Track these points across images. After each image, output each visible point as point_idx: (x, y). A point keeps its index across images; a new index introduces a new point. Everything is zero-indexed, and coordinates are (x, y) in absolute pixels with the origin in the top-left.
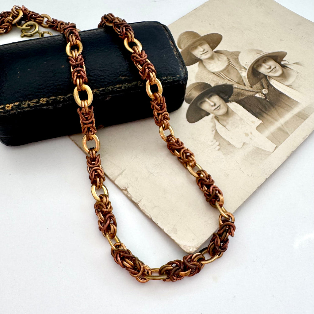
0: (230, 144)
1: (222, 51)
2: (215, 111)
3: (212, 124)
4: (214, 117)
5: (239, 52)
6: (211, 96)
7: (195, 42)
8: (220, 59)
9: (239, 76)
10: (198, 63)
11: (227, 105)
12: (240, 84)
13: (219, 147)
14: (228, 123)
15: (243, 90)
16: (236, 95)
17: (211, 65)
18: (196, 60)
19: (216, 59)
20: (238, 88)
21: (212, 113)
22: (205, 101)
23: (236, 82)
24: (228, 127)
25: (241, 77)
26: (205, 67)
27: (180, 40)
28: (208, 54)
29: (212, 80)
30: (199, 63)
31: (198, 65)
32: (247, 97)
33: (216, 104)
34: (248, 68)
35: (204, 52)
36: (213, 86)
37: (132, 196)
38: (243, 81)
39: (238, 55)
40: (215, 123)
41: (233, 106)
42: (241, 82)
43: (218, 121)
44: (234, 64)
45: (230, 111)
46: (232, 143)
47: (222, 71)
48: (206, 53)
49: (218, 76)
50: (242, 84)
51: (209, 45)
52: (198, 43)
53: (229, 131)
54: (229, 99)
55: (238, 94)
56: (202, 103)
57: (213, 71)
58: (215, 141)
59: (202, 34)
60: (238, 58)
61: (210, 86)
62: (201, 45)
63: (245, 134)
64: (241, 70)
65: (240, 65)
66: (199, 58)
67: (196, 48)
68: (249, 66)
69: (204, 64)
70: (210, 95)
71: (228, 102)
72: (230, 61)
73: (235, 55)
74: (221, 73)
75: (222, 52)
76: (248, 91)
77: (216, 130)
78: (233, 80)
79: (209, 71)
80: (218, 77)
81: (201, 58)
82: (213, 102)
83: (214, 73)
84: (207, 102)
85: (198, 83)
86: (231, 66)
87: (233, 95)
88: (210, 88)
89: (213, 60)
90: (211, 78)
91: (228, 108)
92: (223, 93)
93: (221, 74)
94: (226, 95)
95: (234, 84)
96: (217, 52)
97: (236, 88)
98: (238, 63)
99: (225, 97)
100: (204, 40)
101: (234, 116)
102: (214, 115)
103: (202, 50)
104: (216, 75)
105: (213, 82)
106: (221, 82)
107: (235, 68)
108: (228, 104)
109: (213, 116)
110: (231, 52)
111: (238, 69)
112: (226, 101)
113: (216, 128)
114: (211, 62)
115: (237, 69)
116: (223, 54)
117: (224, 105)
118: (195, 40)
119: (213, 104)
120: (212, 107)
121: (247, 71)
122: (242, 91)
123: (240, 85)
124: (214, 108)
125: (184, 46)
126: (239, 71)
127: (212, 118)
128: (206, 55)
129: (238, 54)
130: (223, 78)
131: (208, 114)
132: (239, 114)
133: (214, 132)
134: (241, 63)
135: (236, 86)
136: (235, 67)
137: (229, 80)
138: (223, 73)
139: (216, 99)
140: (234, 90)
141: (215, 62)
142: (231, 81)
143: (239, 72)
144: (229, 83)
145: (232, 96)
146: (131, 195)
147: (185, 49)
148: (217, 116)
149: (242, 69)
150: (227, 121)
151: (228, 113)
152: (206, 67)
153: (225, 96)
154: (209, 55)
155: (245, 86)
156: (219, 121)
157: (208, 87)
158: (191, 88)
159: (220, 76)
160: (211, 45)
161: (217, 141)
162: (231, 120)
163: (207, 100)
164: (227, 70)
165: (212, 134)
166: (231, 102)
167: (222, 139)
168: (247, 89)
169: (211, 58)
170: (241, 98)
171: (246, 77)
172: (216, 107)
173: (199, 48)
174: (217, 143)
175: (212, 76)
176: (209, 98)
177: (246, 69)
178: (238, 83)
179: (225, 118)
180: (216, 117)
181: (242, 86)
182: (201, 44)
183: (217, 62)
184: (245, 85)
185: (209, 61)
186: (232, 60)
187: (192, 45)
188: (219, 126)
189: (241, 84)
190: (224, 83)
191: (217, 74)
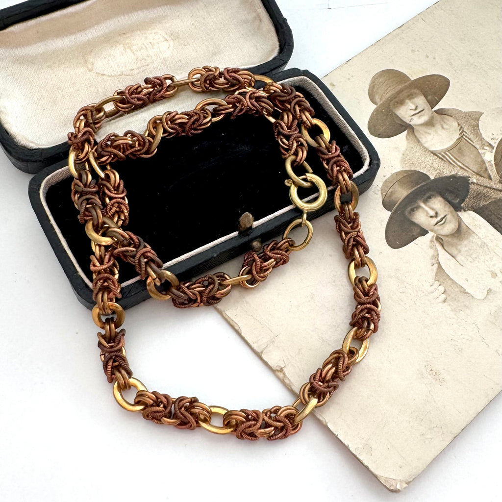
0: (464, 291)
1: (448, 110)
2: (436, 228)
3: (431, 252)
4: (435, 238)
5: (481, 114)
6: (430, 198)
7: (401, 91)
8: (445, 126)
9: (480, 160)
10: (406, 132)
11: (458, 216)
12: (481, 176)
13: (444, 296)
14: (460, 251)
15: (486, 187)
16: (474, 197)
17: (429, 137)
18: (402, 126)
19: (438, 126)
20: (478, 184)
21: (432, 231)
22: (419, 207)
23: (474, 172)
24: (459, 258)
25: (483, 162)
26: (418, 141)
27: (374, 87)
28: (424, 115)
29: (431, 167)
30: (408, 134)
31: (406, 137)
32: (495, 202)
33: (439, 212)
34: (495, 146)
35: (417, 111)
36: (432, 178)
37: (292, 383)
38: (486, 169)
39: (478, 120)
40: (436, 250)
41: (470, 218)
42: (483, 172)
43: (442, 245)
44: (471, 137)
45: (464, 227)
46: (468, 290)
47: (449, 150)
48: (420, 114)
49: (442, 160)
50: (486, 175)
51: (426, 97)
52: (405, 93)
53: (462, 266)
54: (462, 205)
55: (479, 196)
56: (413, 210)
57: (432, 149)
58: (437, 283)
59: (414, 75)
60: (478, 126)
61: (428, 177)
62: (411, 97)
63: (490, 274)
64: (483, 149)
65: (482, 139)
66: (408, 122)
67: (401, 103)
68: (498, 142)
69: (416, 134)
70: (427, 195)
71: (460, 211)
72: (463, 131)
73: (472, 120)
74: (448, 153)
75: (449, 113)
76: (496, 190)
77: (439, 264)
78: (469, 169)
79: (426, 149)
80: (443, 162)
81: (411, 123)
82: (432, 209)
83: (434, 153)
84: (423, 209)
85: (406, 171)
86: (466, 140)
87: (469, 196)
88: (428, 181)
89: (433, 128)
90: (430, 162)
91: (460, 222)
92: (451, 192)
93: (447, 155)
94: (457, 196)
95: (471, 176)
96: (440, 112)
97: (474, 183)
98: (478, 134)
99: (453, 201)
100: (416, 87)
101: (471, 238)
102: (435, 235)
103: (413, 107)
104: (437, 156)
105: (433, 170)
106: (448, 171)
107: (472, 145)
108: (460, 214)
109: (433, 237)
110: (467, 113)
111: (478, 147)
112: (457, 208)
113: (438, 260)
114: (429, 131)
115: (476, 148)
116: (451, 116)
117: (453, 216)
118: (400, 87)
119: (432, 213)
120: (431, 219)
121: (494, 151)
122: (486, 190)
123: (482, 178)
124: (435, 220)
125: (381, 99)
126: (481, 151)
127: (432, 241)
128: (420, 116)
129: (477, 116)
130: (452, 164)
131: (424, 232)
132: (480, 235)
133: (436, 266)
134: (484, 136)
135: (475, 181)
136: (472, 143)
137: (461, 168)
138: (450, 154)
139: (438, 204)
140: (471, 186)
141: (436, 132)
142: (465, 170)
143: (479, 152)
144: (461, 173)
145: (467, 200)
146: (290, 381)
147: (383, 105)
148: (441, 237)
149: (485, 148)
150: (459, 247)
151: (460, 232)
152: (420, 140)
153: (453, 199)
154: (424, 119)
155: (490, 181)
156: (444, 245)
157: (424, 181)
158: (395, 181)
159: (445, 159)
160: (429, 97)
161: (440, 285)
162: (465, 246)
163: (422, 205)
164: (458, 147)
165: (432, 270)
166: (465, 211)
167: (450, 282)
168: (494, 186)
169: (430, 124)
170: (482, 203)
171: (493, 162)
172: (439, 219)
173: (408, 103)
174: (442, 289)
175: (431, 159)
176: (426, 201)
177: (493, 148)
178: (477, 174)
179: (455, 241)
180: (439, 239)
181: (484, 179)
182: (411, 94)
183: (441, 132)
184: (490, 178)
185: (425, 130)
186: (468, 129)
187: (395, 98)
188: (443, 256)
189: (484, 177)
190: (453, 173)
191: (441, 156)
